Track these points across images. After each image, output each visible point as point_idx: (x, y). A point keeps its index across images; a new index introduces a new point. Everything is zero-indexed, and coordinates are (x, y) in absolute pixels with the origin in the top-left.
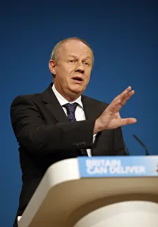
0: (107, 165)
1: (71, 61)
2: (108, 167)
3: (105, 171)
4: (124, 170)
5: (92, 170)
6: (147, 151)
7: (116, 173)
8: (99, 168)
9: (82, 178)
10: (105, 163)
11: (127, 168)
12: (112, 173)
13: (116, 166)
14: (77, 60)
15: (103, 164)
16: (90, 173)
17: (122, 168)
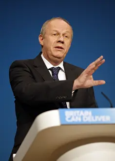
0: (81, 115)
1: (55, 35)
2: (82, 117)
3: (80, 120)
4: (94, 119)
5: (70, 119)
6: (111, 104)
7: (87, 121)
8: (75, 117)
9: (62, 125)
10: (79, 113)
11: (97, 117)
12: (85, 121)
13: (88, 116)
14: (58, 34)
15: (78, 114)
16: (68, 121)
17: (93, 118)
